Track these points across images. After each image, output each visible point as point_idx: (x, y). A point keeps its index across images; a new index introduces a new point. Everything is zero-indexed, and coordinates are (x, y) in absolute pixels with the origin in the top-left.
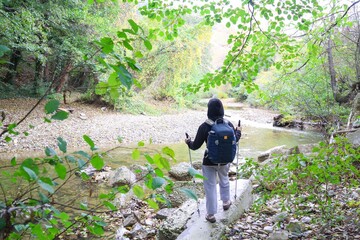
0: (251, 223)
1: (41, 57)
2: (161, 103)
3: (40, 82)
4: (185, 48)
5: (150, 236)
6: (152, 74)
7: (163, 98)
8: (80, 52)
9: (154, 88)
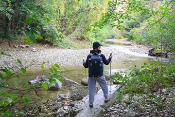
0: (118, 108)
1: (8, 15)
2: (81, 42)
3: (9, 29)
4: (95, 9)
5: (66, 115)
6: (76, 24)
7: (82, 39)
8: (31, 12)
9: (77, 33)
